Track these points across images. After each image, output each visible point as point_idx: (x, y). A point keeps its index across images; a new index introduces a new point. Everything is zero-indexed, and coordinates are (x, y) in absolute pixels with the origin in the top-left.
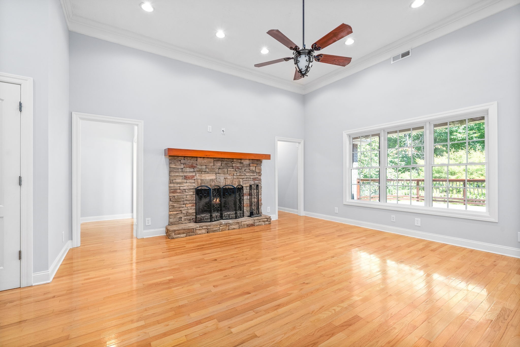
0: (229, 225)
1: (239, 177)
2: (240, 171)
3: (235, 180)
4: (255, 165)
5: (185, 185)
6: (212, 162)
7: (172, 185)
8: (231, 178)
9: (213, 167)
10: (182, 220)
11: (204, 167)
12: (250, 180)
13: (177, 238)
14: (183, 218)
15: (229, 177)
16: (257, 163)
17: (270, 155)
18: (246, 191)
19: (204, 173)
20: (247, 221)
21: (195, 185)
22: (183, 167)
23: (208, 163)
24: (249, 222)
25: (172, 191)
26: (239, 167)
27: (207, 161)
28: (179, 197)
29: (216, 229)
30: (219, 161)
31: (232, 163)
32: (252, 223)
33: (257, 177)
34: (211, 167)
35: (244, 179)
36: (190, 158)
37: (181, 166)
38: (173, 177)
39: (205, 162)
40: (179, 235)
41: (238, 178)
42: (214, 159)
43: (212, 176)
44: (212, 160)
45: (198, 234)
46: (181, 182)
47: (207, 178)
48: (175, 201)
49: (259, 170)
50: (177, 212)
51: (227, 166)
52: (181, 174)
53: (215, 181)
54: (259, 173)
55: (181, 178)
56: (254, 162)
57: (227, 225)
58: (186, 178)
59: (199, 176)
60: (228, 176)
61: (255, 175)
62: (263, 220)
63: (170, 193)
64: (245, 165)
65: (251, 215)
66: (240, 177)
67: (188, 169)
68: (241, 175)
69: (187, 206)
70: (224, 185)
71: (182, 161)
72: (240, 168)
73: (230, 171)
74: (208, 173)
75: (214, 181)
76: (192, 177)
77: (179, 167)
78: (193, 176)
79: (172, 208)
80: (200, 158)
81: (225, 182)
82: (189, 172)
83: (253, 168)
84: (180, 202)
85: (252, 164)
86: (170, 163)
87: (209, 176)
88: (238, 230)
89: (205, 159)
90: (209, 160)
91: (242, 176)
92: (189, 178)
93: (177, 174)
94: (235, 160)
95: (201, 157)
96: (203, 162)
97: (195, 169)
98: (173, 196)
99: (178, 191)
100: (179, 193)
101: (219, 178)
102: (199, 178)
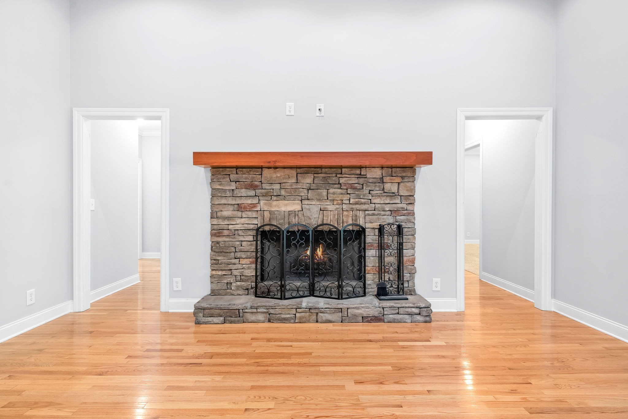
0: (317, 311)
1: (354, 206)
2: (356, 193)
3: (345, 213)
4: (398, 180)
5: (238, 221)
6: (292, 177)
7: (215, 222)
8: (337, 208)
9: (294, 187)
10: (233, 288)
11: (277, 187)
12: (382, 213)
13: (206, 323)
14: (234, 284)
15: (331, 207)
16: (404, 174)
17: (430, 154)
18: (371, 237)
19: (275, 198)
20: (363, 307)
21: (258, 222)
22: (234, 188)
23: (284, 179)
24: (367, 310)
25: (216, 232)
26: (356, 185)
27: (283, 174)
28: (227, 244)
29: (288, 316)
30: (309, 174)
31: (338, 176)
32: (376, 314)
33: (402, 208)
34: (291, 185)
35: (367, 212)
36: (248, 170)
37: (230, 185)
38: (218, 206)
39: (279, 175)
40: (210, 319)
41: (352, 210)
42: (299, 170)
43: (294, 204)
44: (293, 172)
45: (250, 320)
46: (232, 216)
47: (283, 209)
48: (221, 252)
49: (407, 190)
50: (224, 273)
51: (327, 184)
52: (231, 201)
53: (300, 215)
54: (410, 198)
55: (231, 208)
56: (395, 173)
57: (312, 311)
58: (240, 208)
59: (265, 204)
60: (328, 204)
61: (398, 201)
62: (409, 310)
63: (212, 235)
64: (371, 181)
65: (382, 292)
66: (358, 207)
67: (244, 192)
68: (359, 201)
69: (243, 261)
70: (320, 222)
71: (232, 176)
72: (359, 186)
73: (334, 194)
74: (285, 198)
75: (298, 215)
76: (252, 207)
77: (227, 188)
78: (254, 205)
79: (215, 263)
80: (267, 170)
81: (321, 216)
82: (246, 197)
83: (390, 187)
84: (228, 254)
85: (388, 178)
86: (212, 181)
87: (286, 205)
88: (340, 328)
89: (278, 169)
90: (287, 171)
91: (361, 205)
92: (245, 208)
93: (224, 201)
94: (346, 170)
95: (269, 168)
96: (275, 176)
97: (259, 191)
98: (218, 243)
99: (226, 232)
100: (228, 236)
101: (309, 209)
102: (266, 209)
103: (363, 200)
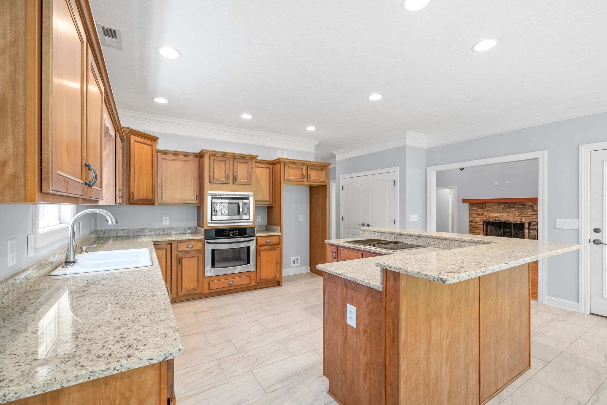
1: (520, 215)
2: (521, 210)
3: (517, 217)
5: (478, 218)
6: (497, 205)
7: (471, 218)
8: (513, 216)
9: (497, 208)
11: (491, 208)
12: (533, 217)
15: (511, 215)
18: (527, 226)
19: (490, 212)
21: (484, 219)
22: (476, 208)
23: (494, 206)
25: (471, 221)
28: (474, 225)
30: (503, 205)
31: (515, 205)
35: (525, 217)
36: (482, 204)
37: (475, 208)
38: (471, 214)
39: (492, 205)
41: (519, 216)
42: (499, 204)
43: (497, 214)
46: (476, 217)
47: (493, 215)
51: (510, 208)
52: (475, 212)
53: (499, 217)
55: (476, 214)
58: (478, 214)
59: (487, 214)
63: (469, 222)
64: (527, 206)
66: (522, 215)
67: (479, 210)
68: (522, 213)
69: (479, 230)
70: (507, 220)
71: (476, 205)
72: (522, 208)
73: (512, 211)
74: (494, 212)
78: (483, 214)
79: (470, 230)
81: (507, 218)
82: (480, 211)
84: (475, 228)
85: (535, 205)
86: (469, 207)
87: (494, 214)
89: (491, 203)
90: (495, 204)
92: (480, 215)
93: (473, 212)
94: (517, 203)
95: (488, 203)
96: (490, 205)
97: (484, 210)
98: (471, 224)
99: (474, 222)
100: (474, 223)
101: (503, 216)
102: (487, 215)
103: (524, 213)
